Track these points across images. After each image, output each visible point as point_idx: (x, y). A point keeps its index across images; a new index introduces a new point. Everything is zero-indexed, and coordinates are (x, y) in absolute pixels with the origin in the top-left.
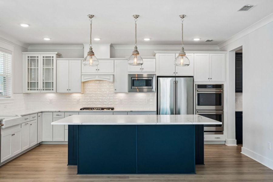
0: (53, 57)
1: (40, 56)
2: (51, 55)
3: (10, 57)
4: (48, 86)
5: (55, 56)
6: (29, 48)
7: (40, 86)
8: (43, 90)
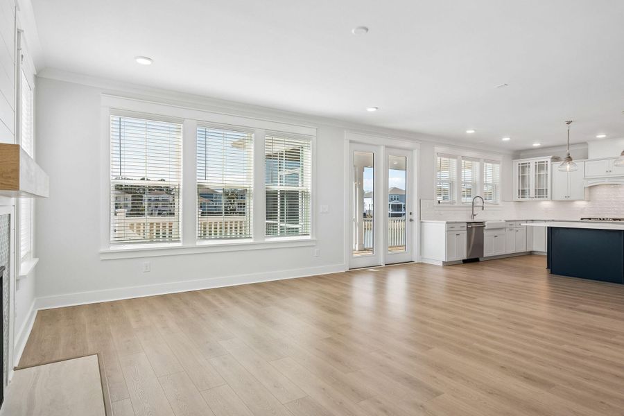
0: (547, 162)
1: (532, 162)
2: (545, 160)
3: (498, 167)
4: (541, 193)
5: (549, 160)
6: (522, 155)
7: (532, 193)
8: (536, 197)
